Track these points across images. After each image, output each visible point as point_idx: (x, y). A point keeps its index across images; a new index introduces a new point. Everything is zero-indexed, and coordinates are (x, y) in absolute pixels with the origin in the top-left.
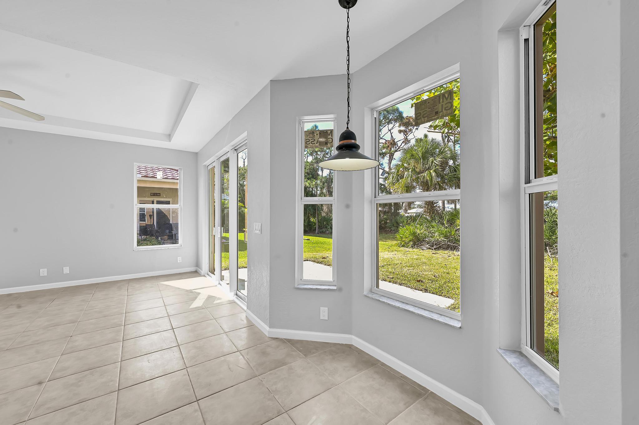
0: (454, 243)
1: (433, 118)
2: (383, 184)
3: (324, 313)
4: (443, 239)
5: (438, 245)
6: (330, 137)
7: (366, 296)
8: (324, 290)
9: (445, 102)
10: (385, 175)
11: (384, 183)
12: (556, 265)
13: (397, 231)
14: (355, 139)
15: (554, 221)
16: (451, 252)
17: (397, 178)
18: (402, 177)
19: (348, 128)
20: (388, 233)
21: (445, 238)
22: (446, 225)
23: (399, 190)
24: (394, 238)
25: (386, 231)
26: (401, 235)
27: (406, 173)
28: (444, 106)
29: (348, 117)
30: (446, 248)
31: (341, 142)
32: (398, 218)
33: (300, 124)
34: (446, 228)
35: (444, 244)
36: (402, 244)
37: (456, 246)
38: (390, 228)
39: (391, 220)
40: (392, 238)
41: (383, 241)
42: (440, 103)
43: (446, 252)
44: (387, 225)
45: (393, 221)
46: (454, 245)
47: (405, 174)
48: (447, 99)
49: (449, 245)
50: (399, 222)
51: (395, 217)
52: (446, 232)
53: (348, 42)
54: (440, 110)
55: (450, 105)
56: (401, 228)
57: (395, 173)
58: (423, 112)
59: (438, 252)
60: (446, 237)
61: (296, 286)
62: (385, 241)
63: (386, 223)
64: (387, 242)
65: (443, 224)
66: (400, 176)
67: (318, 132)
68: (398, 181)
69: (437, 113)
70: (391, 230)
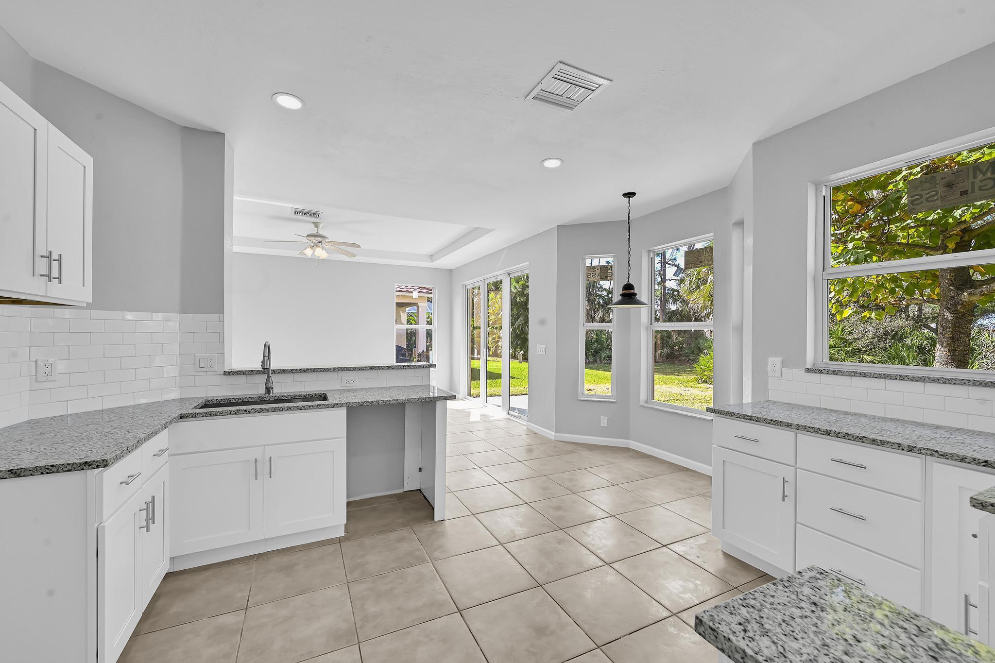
1: (698, 266)
2: (676, 289)
3: (604, 421)
6: (610, 271)
7: (641, 406)
8: (605, 402)
9: (707, 255)
10: (680, 276)
11: (679, 288)
13: (696, 360)
14: (634, 290)
17: (698, 283)
18: (705, 282)
19: (628, 281)
20: (684, 365)
23: (699, 301)
24: (692, 371)
25: (680, 361)
26: (702, 367)
27: (711, 276)
28: (706, 258)
29: (629, 274)
31: (624, 291)
32: (701, 341)
33: (582, 260)
36: (703, 379)
38: (688, 356)
39: (690, 344)
40: (690, 371)
41: (675, 375)
42: (703, 255)
44: (683, 352)
45: (692, 346)
47: (709, 278)
50: (702, 347)
51: (696, 339)
53: (629, 223)
54: (703, 260)
56: (703, 356)
57: (695, 276)
58: (691, 260)
61: (579, 398)
62: (679, 375)
63: (681, 348)
64: (680, 377)
66: (702, 279)
67: (599, 267)
68: (698, 287)
69: (701, 262)
70: (689, 360)
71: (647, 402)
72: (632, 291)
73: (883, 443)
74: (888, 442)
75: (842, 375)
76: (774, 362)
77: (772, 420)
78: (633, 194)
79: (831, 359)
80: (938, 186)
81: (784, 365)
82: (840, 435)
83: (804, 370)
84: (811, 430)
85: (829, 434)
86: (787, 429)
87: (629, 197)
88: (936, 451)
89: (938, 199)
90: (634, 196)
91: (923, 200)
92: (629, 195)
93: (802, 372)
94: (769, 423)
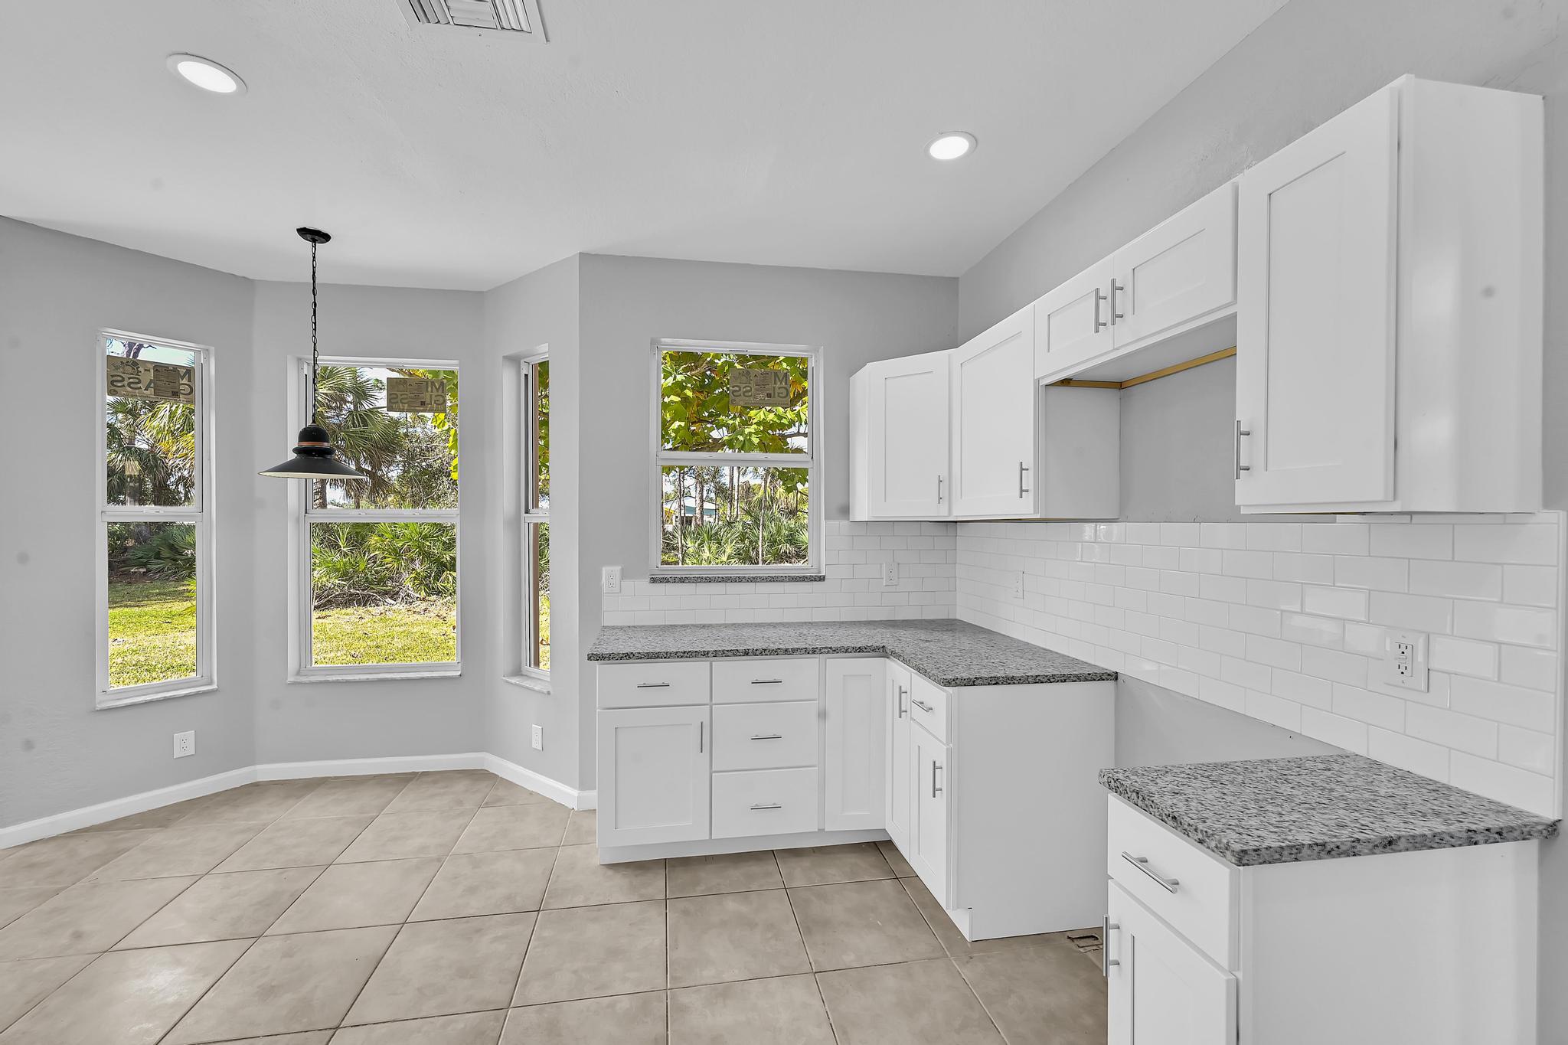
0: (363, 590)
1: (417, 408)
3: (185, 744)
4: (338, 582)
5: (325, 598)
6: (185, 381)
7: (294, 683)
8: (186, 696)
9: (435, 393)
12: (545, 607)
15: (542, 535)
16: (361, 610)
21: (342, 580)
22: (345, 549)
28: (434, 398)
30: (345, 604)
33: (95, 337)
34: (345, 555)
35: (340, 594)
37: (370, 596)
42: (427, 391)
43: (350, 610)
46: (365, 592)
48: (437, 390)
49: (351, 595)
52: (344, 565)
54: (428, 401)
55: (441, 400)
58: (401, 395)
59: (327, 612)
60: (345, 576)
61: (99, 707)
65: (336, 546)
67: (150, 366)
69: (423, 403)
70: (148, 571)
71: (298, 673)
72: (326, 444)
73: (794, 651)
74: (797, 649)
75: (689, 582)
76: (609, 574)
77: (685, 652)
78: (326, 237)
79: (664, 562)
80: (752, 382)
81: (624, 576)
82: (758, 653)
83: (649, 580)
84: (730, 654)
85: (747, 655)
86: (703, 659)
87: (314, 241)
88: (831, 648)
89: (751, 396)
90: (327, 241)
91: (741, 392)
92: (315, 236)
93: (645, 583)
94: (682, 657)
